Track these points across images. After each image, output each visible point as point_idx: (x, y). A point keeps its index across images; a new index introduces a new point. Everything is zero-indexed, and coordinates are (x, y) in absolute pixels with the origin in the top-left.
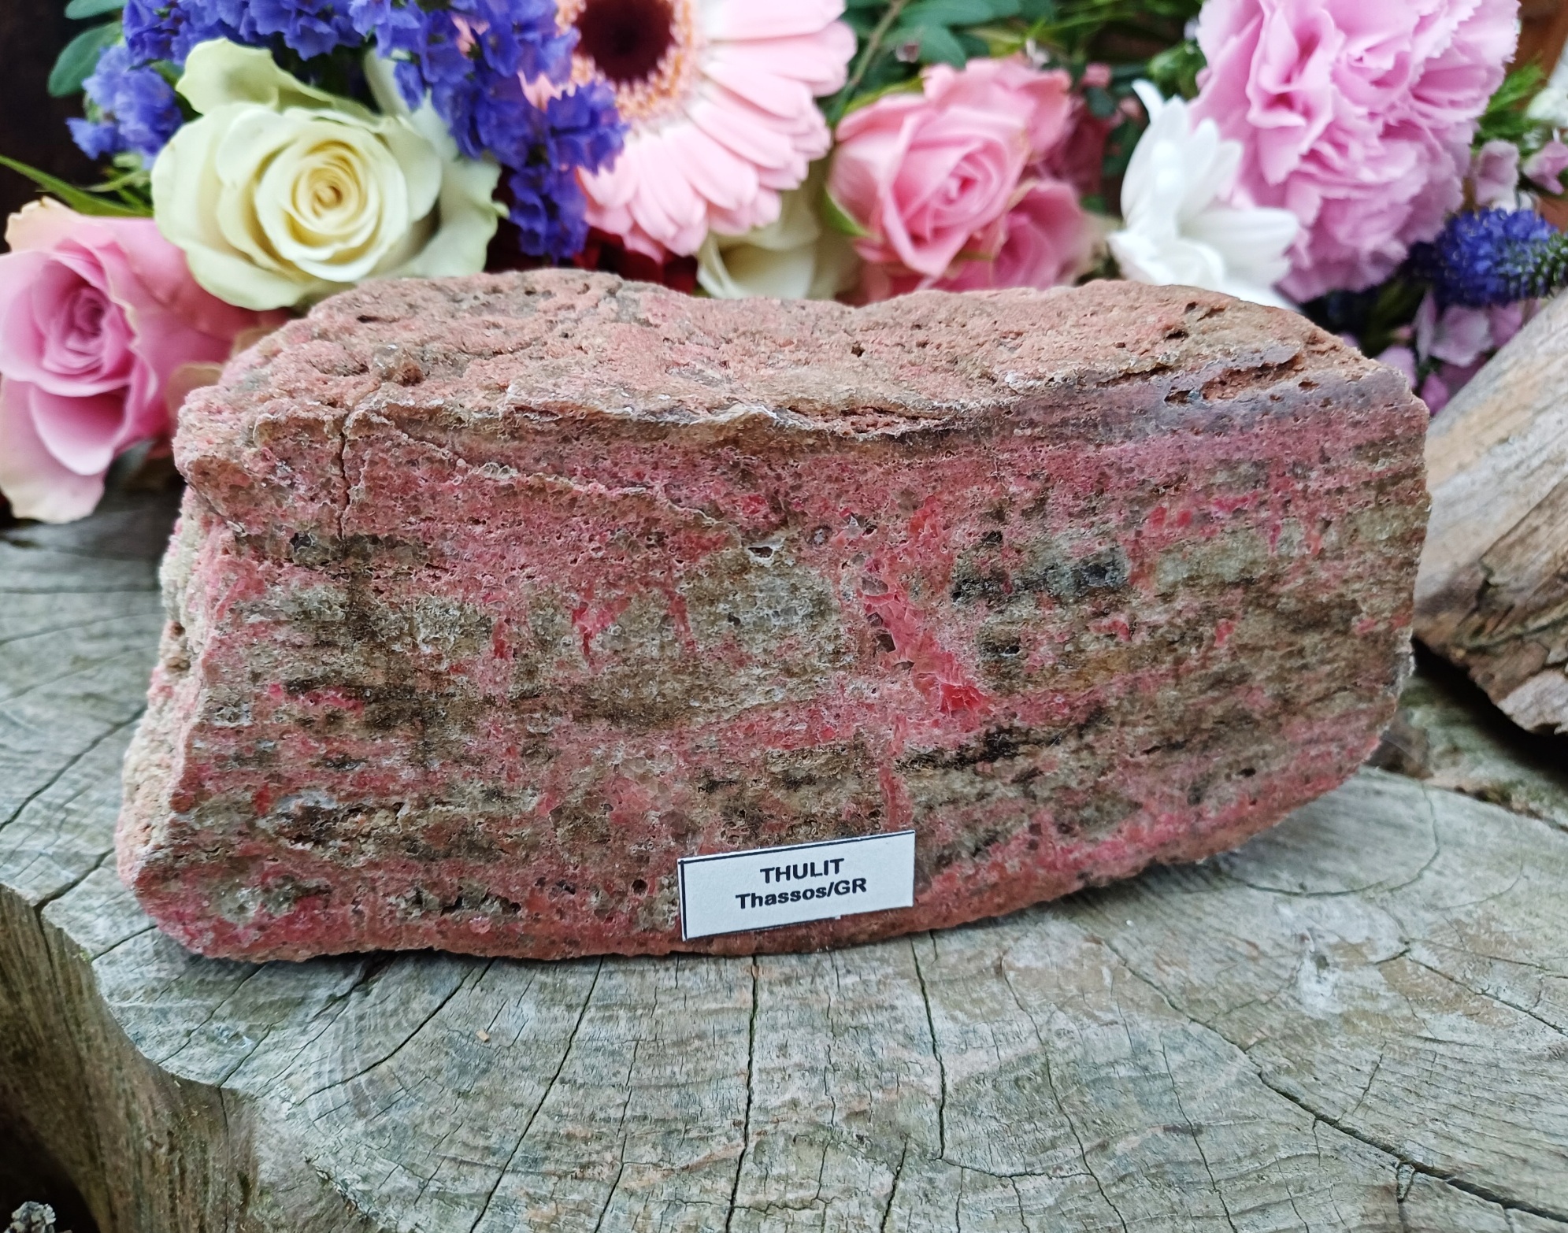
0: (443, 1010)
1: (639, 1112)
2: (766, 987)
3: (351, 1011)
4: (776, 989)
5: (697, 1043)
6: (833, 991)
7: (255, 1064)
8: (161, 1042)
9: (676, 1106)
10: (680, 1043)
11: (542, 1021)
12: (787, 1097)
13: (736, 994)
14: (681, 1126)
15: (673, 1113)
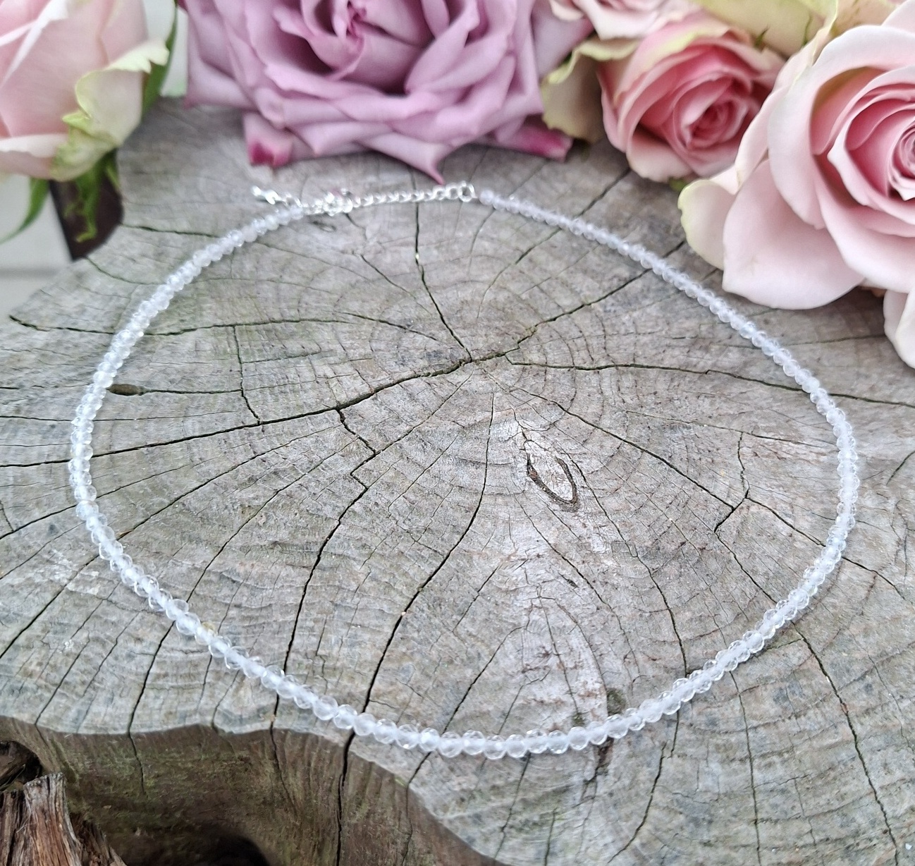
0: (661, 778)
1: (822, 836)
2: (856, 720)
3: (602, 790)
4: (863, 720)
5: (832, 774)
6: (898, 714)
7: (559, 845)
8: (487, 840)
9: (842, 826)
10: (821, 775)
11: (729, 775)
12: (906, 806)
13: (840, 729)
14: (851, 841)
15: (844, 832)
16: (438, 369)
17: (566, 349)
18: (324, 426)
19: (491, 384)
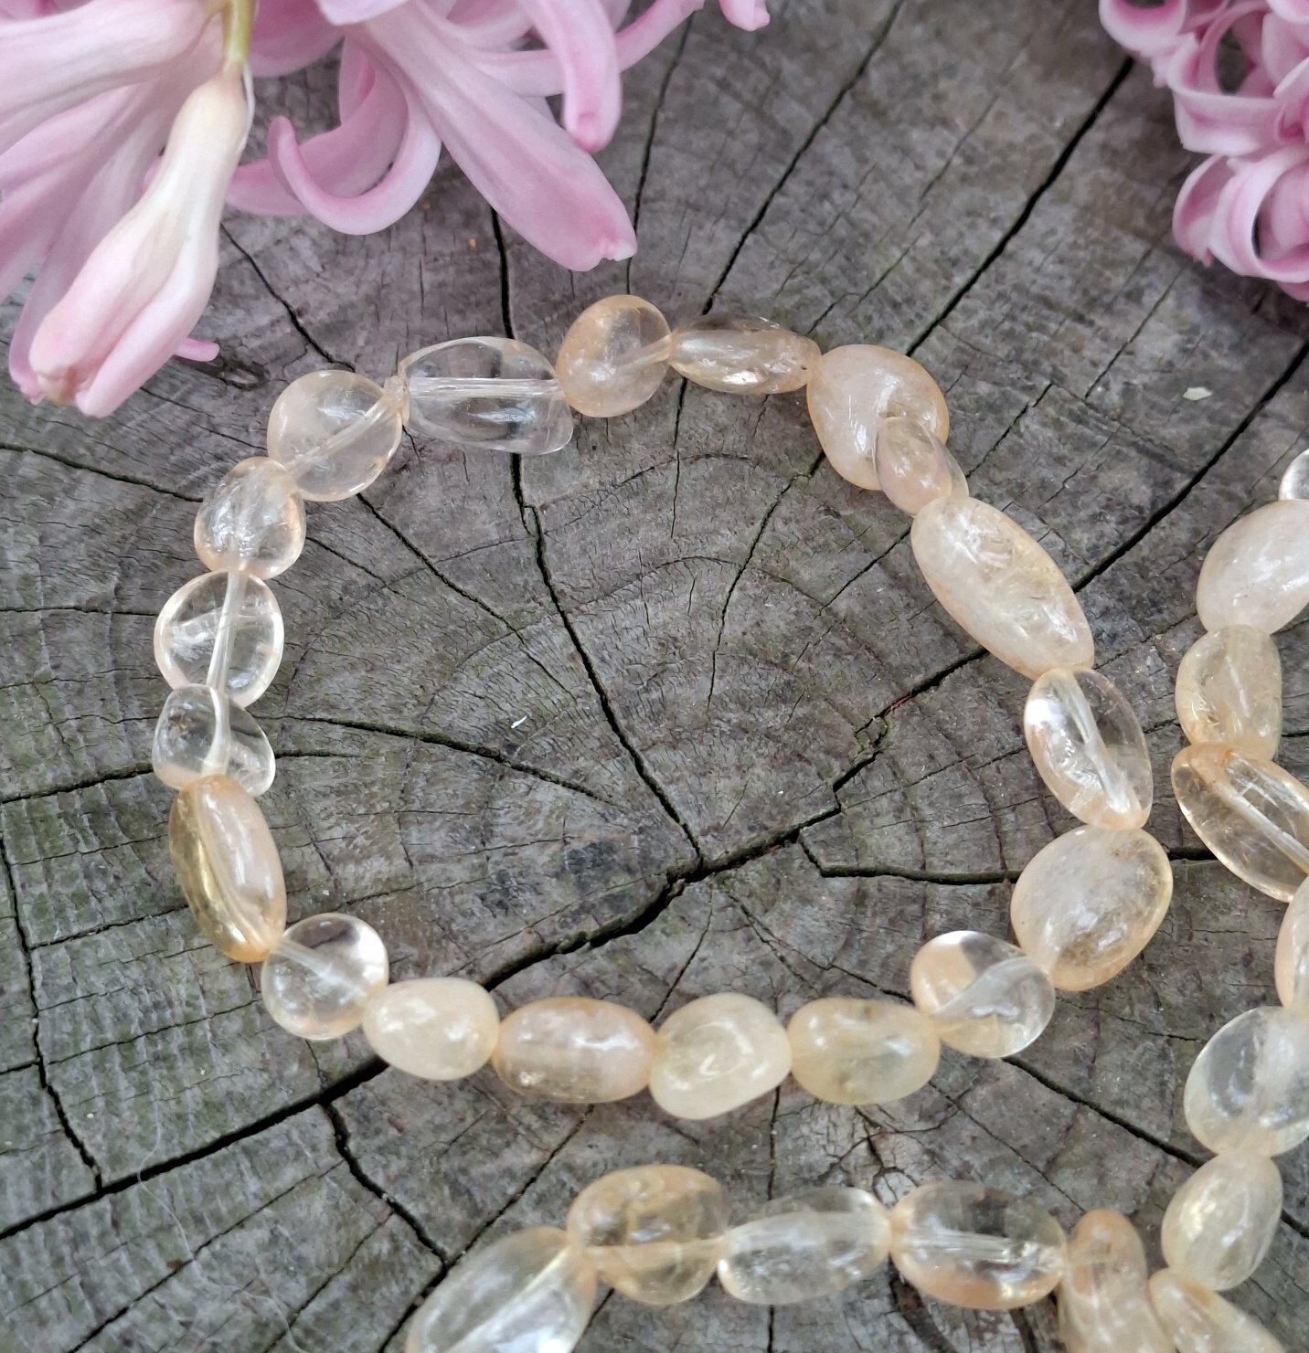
16: (608, 918)
17: (975, 801)
18: (291, 1174)
19: (766, 965)
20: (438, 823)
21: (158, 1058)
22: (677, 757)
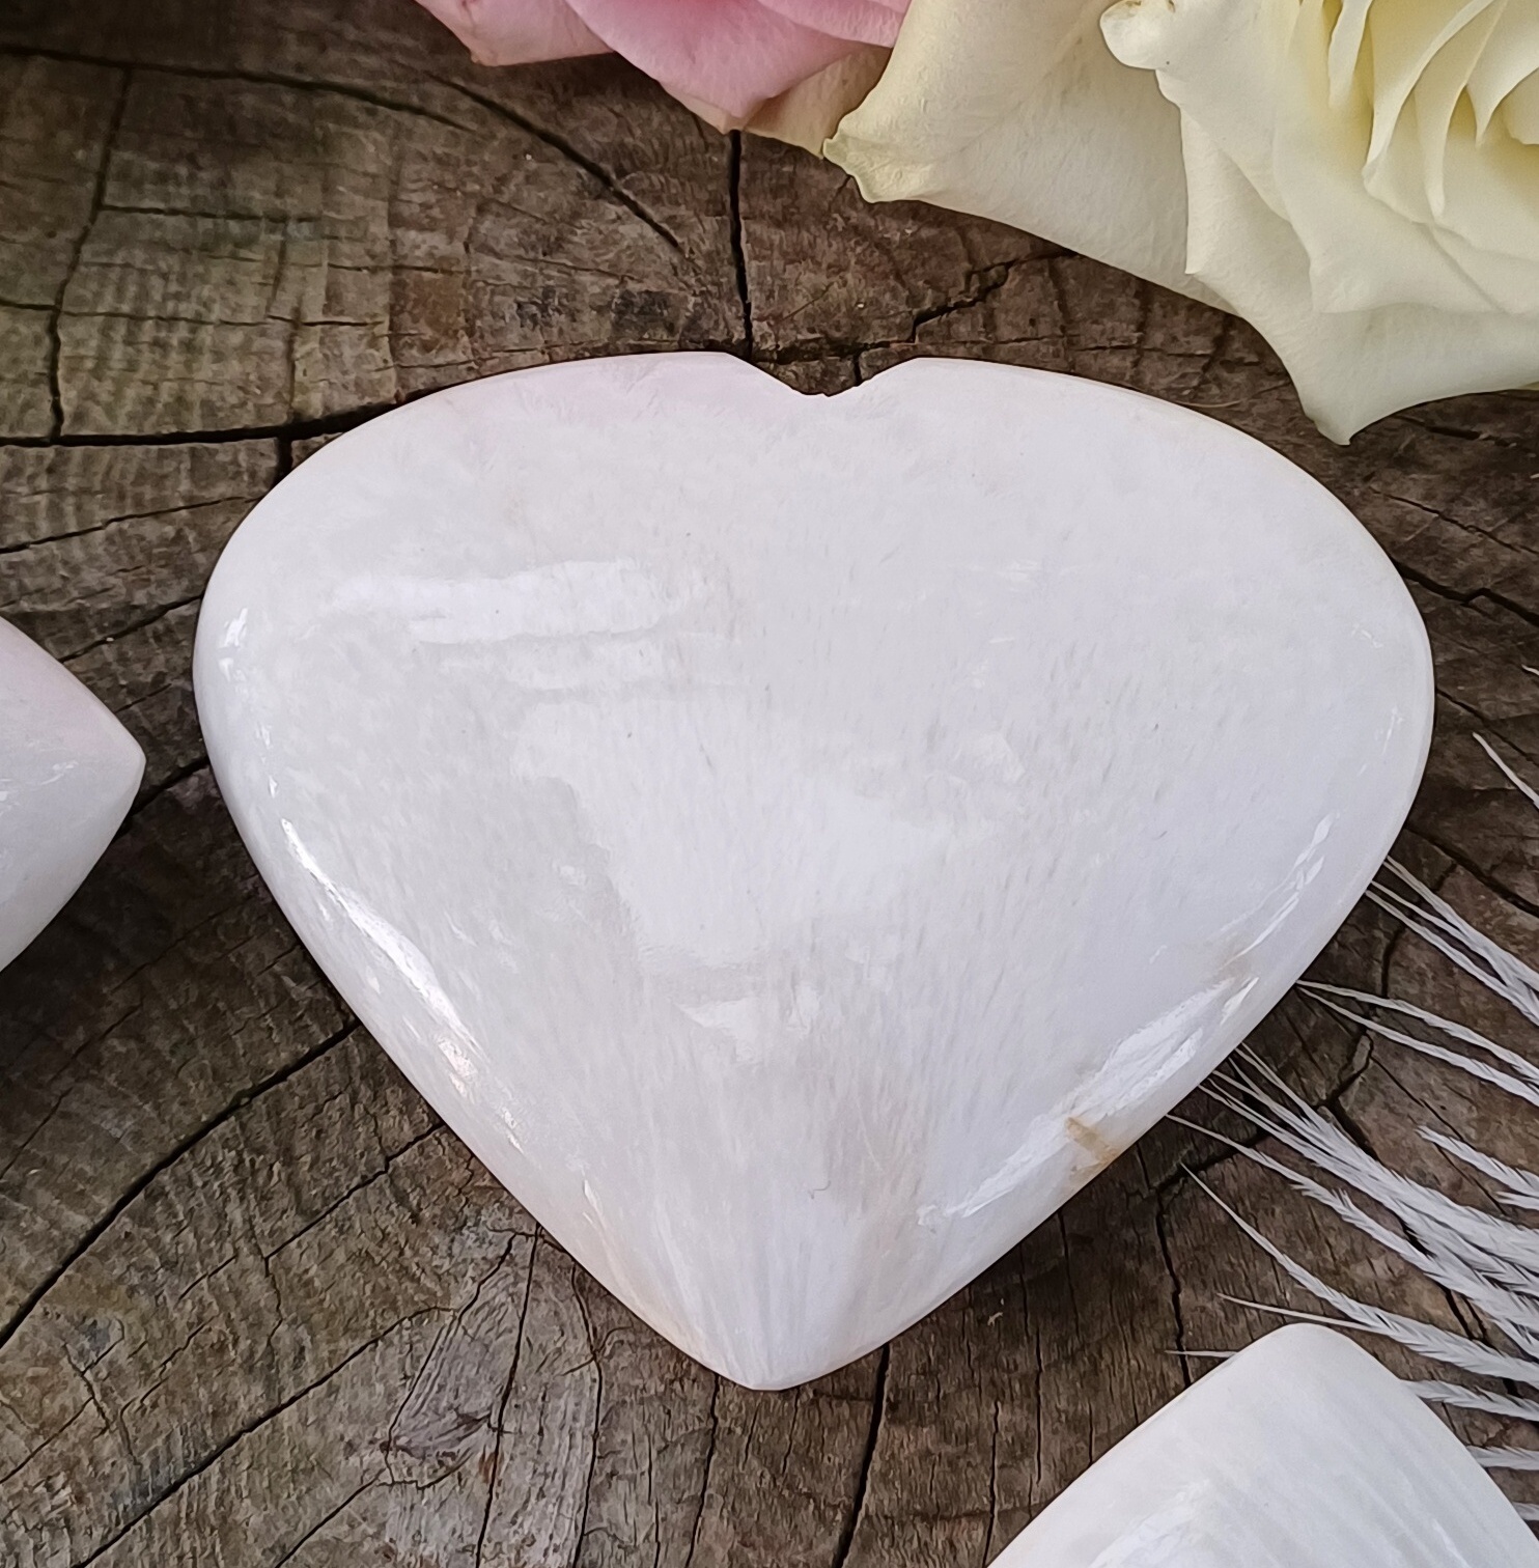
18: (221, 489)
20: (514, 221)
21: (156, 343)
22: (777, 236)
